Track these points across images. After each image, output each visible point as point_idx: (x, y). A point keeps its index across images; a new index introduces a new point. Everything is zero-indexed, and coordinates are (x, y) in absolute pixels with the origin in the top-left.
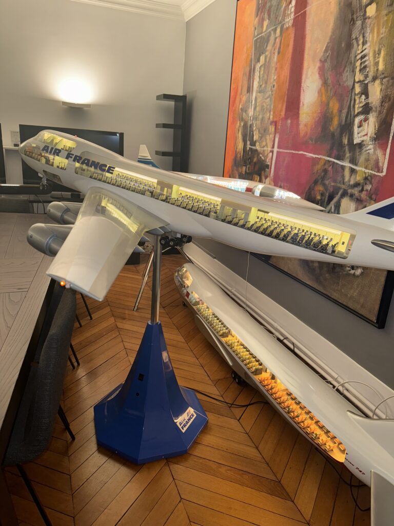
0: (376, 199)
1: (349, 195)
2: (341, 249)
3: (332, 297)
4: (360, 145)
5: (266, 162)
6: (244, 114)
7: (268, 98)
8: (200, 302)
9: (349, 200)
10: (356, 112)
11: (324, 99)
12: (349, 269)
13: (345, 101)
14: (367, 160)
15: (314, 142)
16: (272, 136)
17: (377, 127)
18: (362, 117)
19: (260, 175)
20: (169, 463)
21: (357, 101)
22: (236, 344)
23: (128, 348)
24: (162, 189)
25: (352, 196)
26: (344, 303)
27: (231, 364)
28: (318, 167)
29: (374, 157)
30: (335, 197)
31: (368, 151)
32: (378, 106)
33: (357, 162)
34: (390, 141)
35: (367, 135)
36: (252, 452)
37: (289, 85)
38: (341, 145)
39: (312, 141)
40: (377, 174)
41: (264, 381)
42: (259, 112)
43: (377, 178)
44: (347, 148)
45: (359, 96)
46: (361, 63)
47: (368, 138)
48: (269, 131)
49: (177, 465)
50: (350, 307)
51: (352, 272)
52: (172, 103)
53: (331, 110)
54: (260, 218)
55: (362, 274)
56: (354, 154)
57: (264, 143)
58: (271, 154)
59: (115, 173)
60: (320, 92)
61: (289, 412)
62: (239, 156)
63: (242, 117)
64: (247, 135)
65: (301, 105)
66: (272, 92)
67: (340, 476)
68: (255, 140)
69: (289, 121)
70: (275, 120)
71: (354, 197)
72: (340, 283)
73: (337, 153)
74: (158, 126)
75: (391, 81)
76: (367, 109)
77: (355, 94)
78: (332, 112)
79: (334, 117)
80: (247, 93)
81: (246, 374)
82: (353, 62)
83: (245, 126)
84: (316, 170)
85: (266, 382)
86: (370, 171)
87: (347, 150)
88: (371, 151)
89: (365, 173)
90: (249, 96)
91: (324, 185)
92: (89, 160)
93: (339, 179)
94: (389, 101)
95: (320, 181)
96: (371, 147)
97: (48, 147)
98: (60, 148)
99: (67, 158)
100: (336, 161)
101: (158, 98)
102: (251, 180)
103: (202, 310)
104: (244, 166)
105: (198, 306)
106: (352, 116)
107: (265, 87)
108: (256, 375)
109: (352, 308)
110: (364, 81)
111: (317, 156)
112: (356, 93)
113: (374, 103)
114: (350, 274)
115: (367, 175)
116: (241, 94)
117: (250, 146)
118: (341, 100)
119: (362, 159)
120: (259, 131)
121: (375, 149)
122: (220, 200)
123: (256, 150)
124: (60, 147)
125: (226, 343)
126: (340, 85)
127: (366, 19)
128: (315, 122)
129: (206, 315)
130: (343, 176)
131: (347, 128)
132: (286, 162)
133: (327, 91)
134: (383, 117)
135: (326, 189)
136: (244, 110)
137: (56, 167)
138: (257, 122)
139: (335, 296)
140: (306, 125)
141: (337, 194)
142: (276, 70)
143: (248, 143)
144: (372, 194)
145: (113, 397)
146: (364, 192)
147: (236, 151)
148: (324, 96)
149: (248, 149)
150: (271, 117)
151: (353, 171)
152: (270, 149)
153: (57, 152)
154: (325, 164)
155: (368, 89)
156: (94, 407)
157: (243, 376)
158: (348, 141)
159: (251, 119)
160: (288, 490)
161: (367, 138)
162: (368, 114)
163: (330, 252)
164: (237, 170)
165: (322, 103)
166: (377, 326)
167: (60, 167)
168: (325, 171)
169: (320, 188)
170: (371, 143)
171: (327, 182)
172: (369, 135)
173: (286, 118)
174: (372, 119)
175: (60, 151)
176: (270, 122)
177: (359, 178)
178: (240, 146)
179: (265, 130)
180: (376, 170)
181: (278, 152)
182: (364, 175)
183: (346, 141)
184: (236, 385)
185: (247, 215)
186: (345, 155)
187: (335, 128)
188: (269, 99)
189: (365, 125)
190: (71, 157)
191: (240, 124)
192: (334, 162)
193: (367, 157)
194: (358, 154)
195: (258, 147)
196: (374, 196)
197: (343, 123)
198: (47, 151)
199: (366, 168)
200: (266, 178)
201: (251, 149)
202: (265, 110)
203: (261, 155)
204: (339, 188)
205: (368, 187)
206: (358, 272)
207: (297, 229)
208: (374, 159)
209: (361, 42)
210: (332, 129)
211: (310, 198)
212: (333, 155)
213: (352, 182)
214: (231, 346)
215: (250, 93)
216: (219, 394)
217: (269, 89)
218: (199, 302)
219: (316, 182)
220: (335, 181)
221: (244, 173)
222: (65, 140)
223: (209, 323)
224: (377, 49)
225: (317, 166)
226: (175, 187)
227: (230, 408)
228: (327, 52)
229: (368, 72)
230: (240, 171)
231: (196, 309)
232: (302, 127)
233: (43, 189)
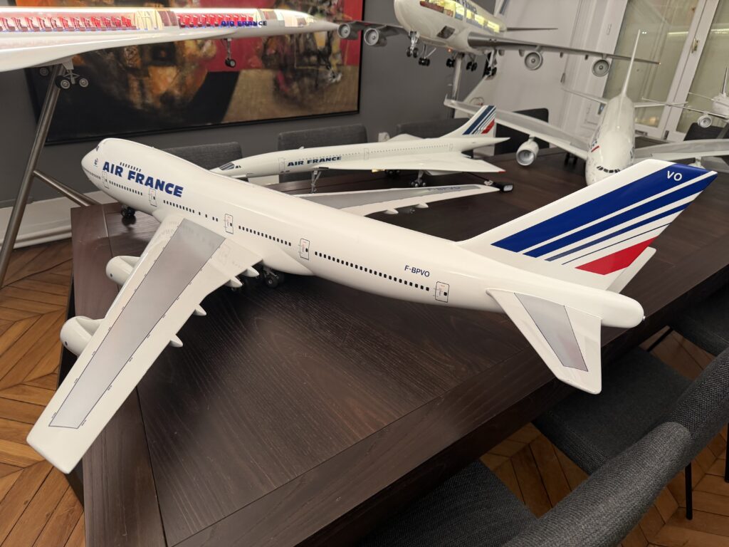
3: (319, 113)
25: (322, 12)
51: (334, 80)
55: (342, 78)
139: (322, 110)
206: (339, 78)
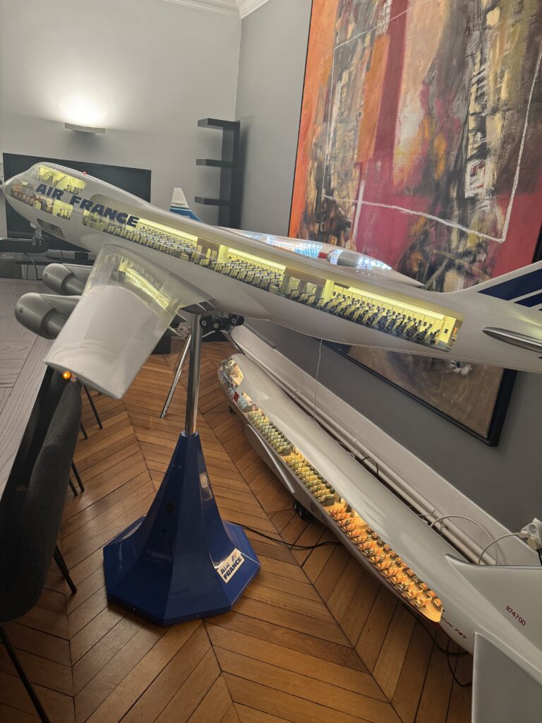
0: (491, 274)
1: (456, 266)
2: (444, 338)
3: (430, 403)
4: (474, 200)
5: (347, 218)
6: (319, 150)
7: (351, 130)
8: (253, 408)
9: (456, 274)
10: (469, 155)
11: (427, 135)
12: (453, 366)
13: (455, 140)
14: (482, 220)
15: (411, 193)
16: (355, 183)
17: (496, 177)
18: (476, 162)
19: (338, 236)
20: (206, 624)
21: (471, 141)
22: (300, 464)
23: (153, 468)
24: (204, 251)
25: (460, 268)
26: (446, 412)
27: (293, 491)
28: (417, 228)
29: (491, 217)
30: (437, 269)
31: (483, 209)
32: (498, 149)
33: (468, 222)
34: (512, 196)
35: (482, 186)
36: (318, 609)
37: (381, 114)
38: (448, 199)
39: (409, 191)
40: (493, 239)
41: (336, 514)
42: (339, 149)
43: (495, 245)
44: (455, 203)
45: (473, 133)
46: (478, 89)
47: (484, 191)
48: (351, 175)
49: (217, 627)
50: (454, 417)
51: (457, 370)
52: (219, 132)
53: (435, 152)
54: (337, 294)
55: (470, 373)
56: (464, 212)
57: (345, 193)
58: (354, 207)
59: (139, 226)
60: (421, 126)
61: (369, 556)
62: (310, 208)
63: (316, 155)
64: (322, 181)
65: (396, 142)
66: (357, 122)
67: (434, 641)
68: (332, 187)
69: (379, 164)
70: (360, 161)
71: (463, 270)
72: (441, 385)
73: (442, 210)
74: (199, 162)
75: (516, 115)
76: (483, 152)
77: (468, 130)
78: (437, 153)
79: (440, 160)
80: (324, 122)
81: (313, 504)
82: (467, 86)
83: (320, 168)
84: (413, 232)
85: (339, 516)
86: (485, 236)
87: (455, 206)
88: (487, 209)
89: (479, 238)
90: (326, 126)
91: (423, 252)
92: (102, 207)
93: (444, 244)
94: (513, 141)
95: (418, 246)
96: (487, 202)
97: (45, 187)
98: (62, 189)
99: (72, 203)
100: (440, 220)
101: (201, 123)
102: (327, 242)
103: (256, 418)
104: (318, 222)
105: (251, 413)
106: (464, 160)
107: (349, 115)
108: (326, 506)
109: (456, 419)
110: (480, 113)
111: (415, 213)
112: (470, 128)
113: (493, 144)
114: (455, 373)
115: (481, 241)
116: (315, 123)
117: (326, 196)
118: (449, 139)
119: (475, 219)
120: (338, 175)
121: (492, 206)
122: (283, 268)
123: (335, 202)
124: (61, 187)
125: (287, 463)
126: (448, 116)
127: (485, 29)
128: (414, 166)
129: (261, 424)
130: (449, 241)
131: (457, 176)
132: (373, 219)
133: (431, 124)
134: (505, 162)
135: (426, 258)
136: (319, 146)
137: (56, 215)
138: (337, 163)
139: (434, 401)
140: (402, 170)
141: (441, 265)
142: (363, 92)
143: (324, 191)
144: (487, 267)
145: (130, 534)
146: (476, 264)
147: (306, 202)
148: (427, 132)
149: (323, 199)
150: (356, 156)
151: (462, 235)
152: (352, 201)
153: (58, 194)
154: (425, 224)
155: (485, 124)
156: (105, 549)
157: (309, 509)
158: (457, 194)
159: (329, 158)
160: (364, 659)
161: (482, 191)
162: (485, 158)
163: (429, 342)
164: (308, 228)
165: (424, 140)
166: (488, 443)
167: (62, 215)
168: (426, 234)
169: (418, 256)
170: (488, 197)
171: (427, 249)
172: (485, 187)
173: (375, 159)
174: (490, 164)
175: (62, 193)
176: (353, 164)
177: (470, 244)
178: (312, 195)
179: (346, 175)
180: (493, 235)
181: (363, 205)
182: (477, 241)
183: (454, 194)
184: (299, 520)
185: (320, 290)
186: (453, 212)
187: (440, 176)
188: (353, 132)
189: (480, 172)
190: (78, 202)
191: (313, 164)
192: (438, 222)
193: (481, 217)
194: (470, 211)
195: (336, 197)
196: (489, 270)
197: (452, 169)
198: (43, 193)
199: (480, 231)
200: (346, 240)
201: (327, 200)
202: (347, 147)
203: (340, 209)
204: (444, 257)
205: (482, 257)
206: (466, 370)
207: (386, 311)
208: (491, 220)
209: (478, 60)
210: (436, 177)
211: (404, 270)
212: (437, 212)
213: (461, 250)
214: (294, 467)
215: (327, 122)
216: (275, 531)
217: (354, 118)
218: (251, 407)
219: (412, 248)
220: (438, 248)
221: (316, 232)
222: (69, 178)
223: (264, 436)
224: (499, 71)
225: (415, 226)
226: (222, 248)
227: (290, 549)
228: (432, 72)
229: (486, 101)
230: (312, 229)
231: (247, 417)
232: (396, 172)
233: (37, 245)
